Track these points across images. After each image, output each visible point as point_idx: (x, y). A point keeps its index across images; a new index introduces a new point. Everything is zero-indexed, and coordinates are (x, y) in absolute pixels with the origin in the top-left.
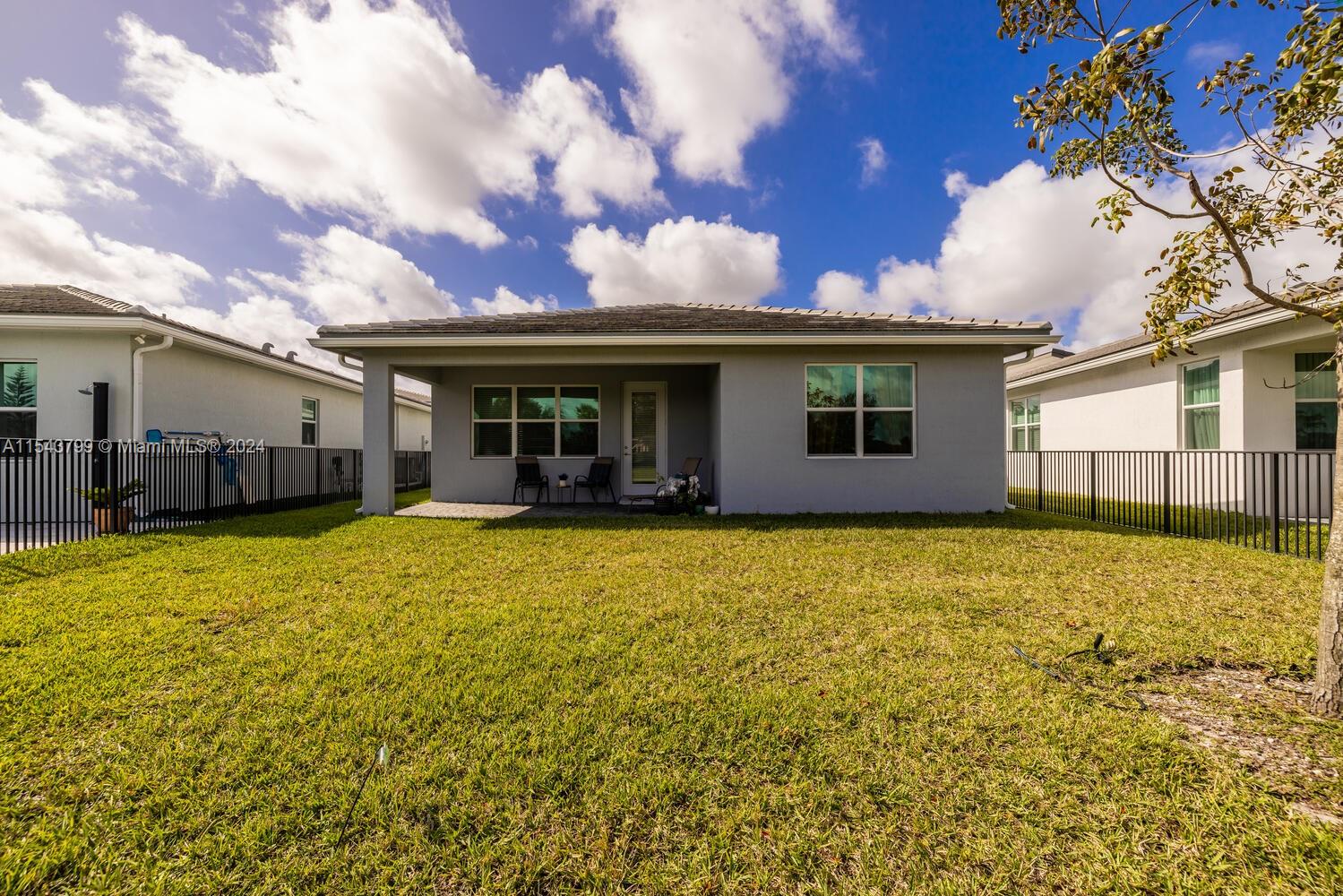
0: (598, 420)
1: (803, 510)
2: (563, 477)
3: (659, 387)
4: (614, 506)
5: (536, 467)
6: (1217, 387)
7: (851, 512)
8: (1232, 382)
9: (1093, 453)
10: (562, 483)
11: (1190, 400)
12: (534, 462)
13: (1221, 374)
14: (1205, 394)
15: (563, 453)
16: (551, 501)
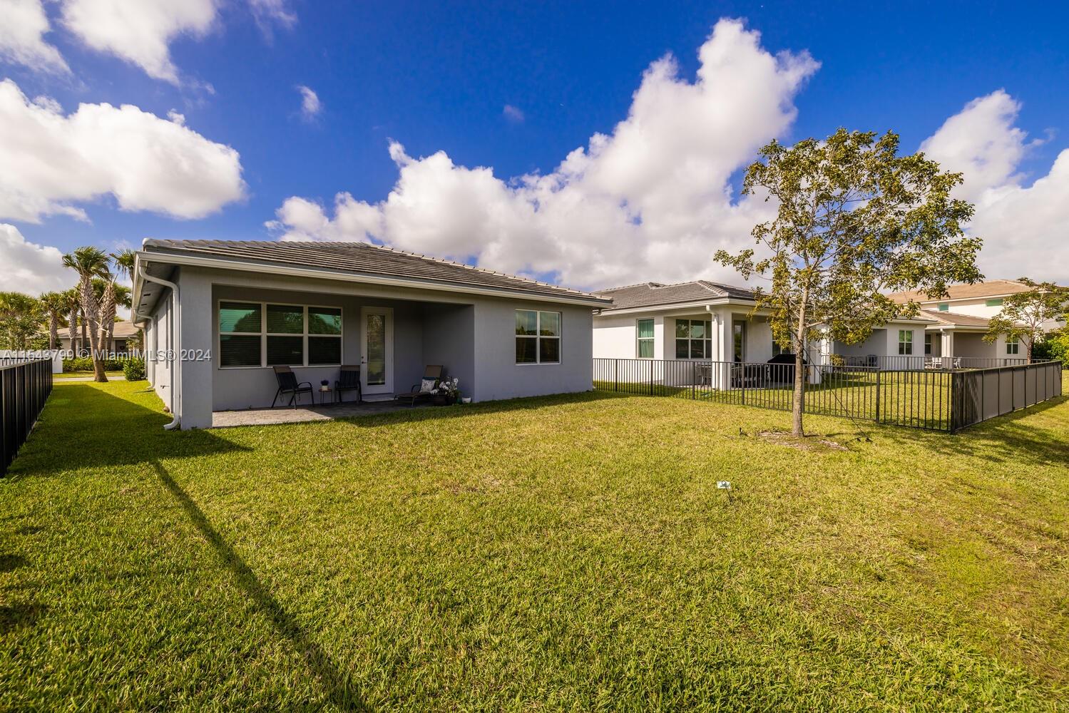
0: (341, 336)
1: (515, 396)
2: (325, 383)
3: (388, 312)
4: (360, 403)
5: (291, 376)
6: (653, 330)
7: (540, 395)
8: (659, 329)
9: (617, 360)
10: (325, 388)
11: (640, 336)
12: (288, 371)
13: (655, 326)
14: (646, 333)
15: (311, 362)
16: (316, 402)
